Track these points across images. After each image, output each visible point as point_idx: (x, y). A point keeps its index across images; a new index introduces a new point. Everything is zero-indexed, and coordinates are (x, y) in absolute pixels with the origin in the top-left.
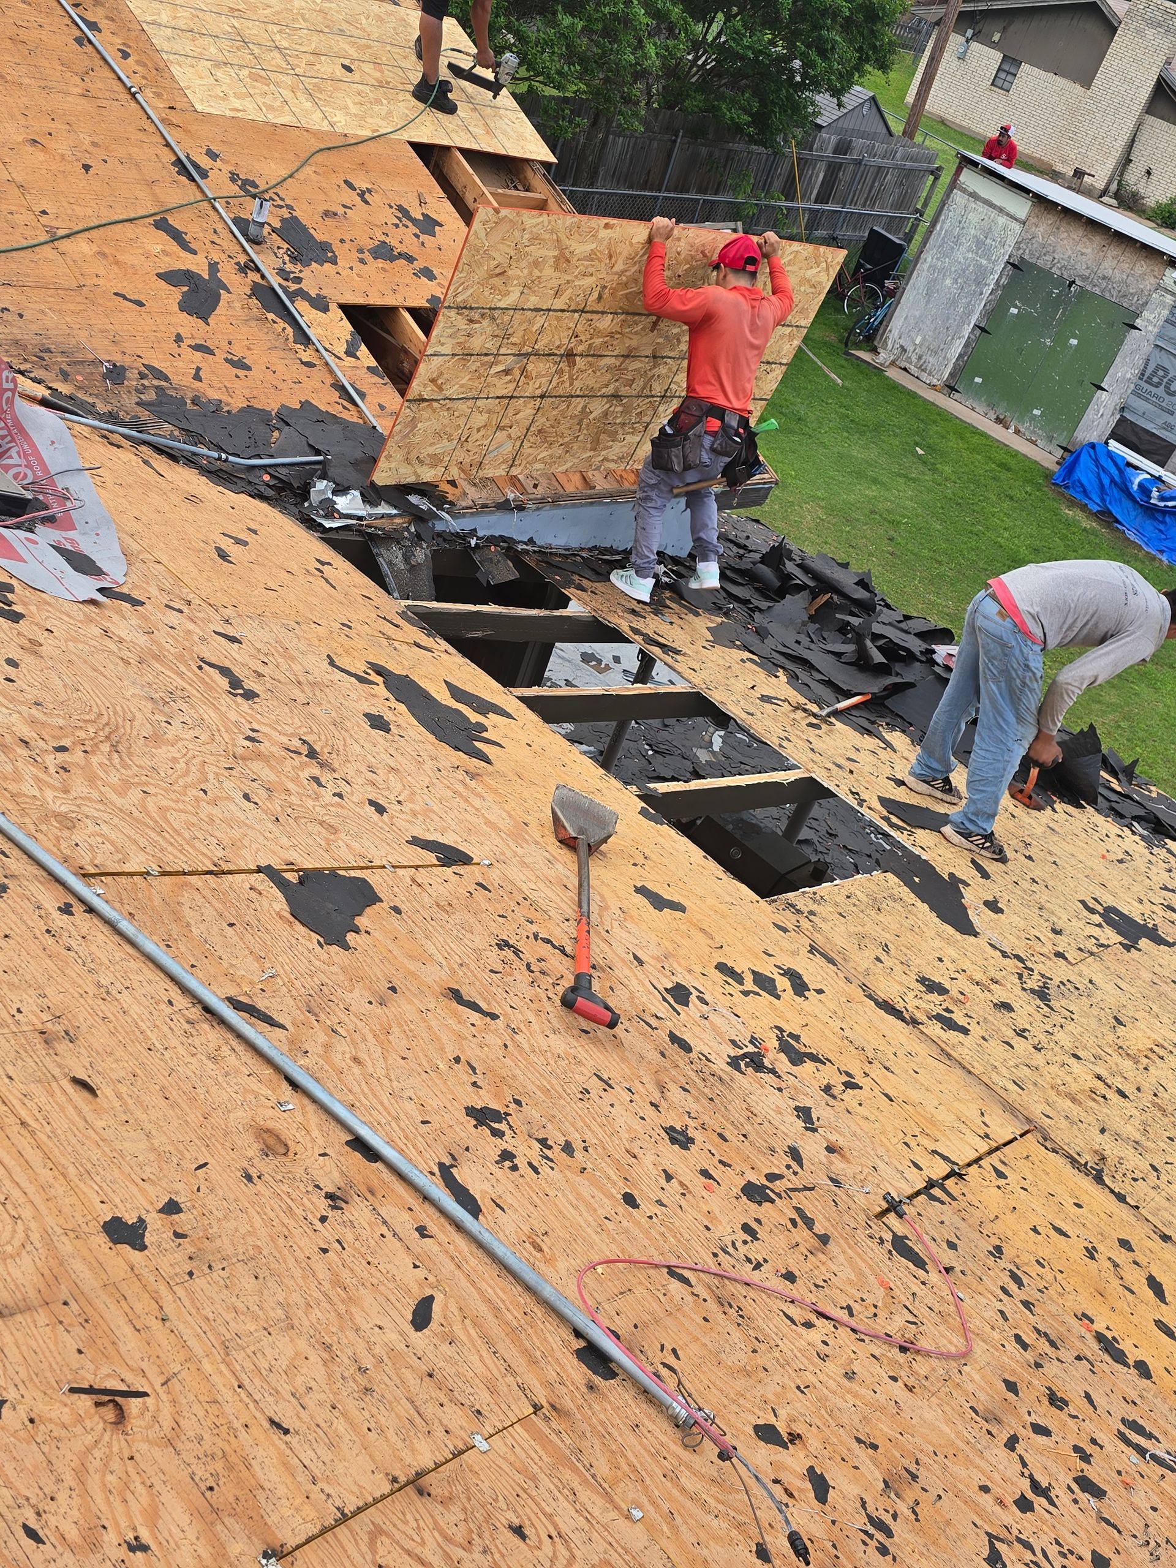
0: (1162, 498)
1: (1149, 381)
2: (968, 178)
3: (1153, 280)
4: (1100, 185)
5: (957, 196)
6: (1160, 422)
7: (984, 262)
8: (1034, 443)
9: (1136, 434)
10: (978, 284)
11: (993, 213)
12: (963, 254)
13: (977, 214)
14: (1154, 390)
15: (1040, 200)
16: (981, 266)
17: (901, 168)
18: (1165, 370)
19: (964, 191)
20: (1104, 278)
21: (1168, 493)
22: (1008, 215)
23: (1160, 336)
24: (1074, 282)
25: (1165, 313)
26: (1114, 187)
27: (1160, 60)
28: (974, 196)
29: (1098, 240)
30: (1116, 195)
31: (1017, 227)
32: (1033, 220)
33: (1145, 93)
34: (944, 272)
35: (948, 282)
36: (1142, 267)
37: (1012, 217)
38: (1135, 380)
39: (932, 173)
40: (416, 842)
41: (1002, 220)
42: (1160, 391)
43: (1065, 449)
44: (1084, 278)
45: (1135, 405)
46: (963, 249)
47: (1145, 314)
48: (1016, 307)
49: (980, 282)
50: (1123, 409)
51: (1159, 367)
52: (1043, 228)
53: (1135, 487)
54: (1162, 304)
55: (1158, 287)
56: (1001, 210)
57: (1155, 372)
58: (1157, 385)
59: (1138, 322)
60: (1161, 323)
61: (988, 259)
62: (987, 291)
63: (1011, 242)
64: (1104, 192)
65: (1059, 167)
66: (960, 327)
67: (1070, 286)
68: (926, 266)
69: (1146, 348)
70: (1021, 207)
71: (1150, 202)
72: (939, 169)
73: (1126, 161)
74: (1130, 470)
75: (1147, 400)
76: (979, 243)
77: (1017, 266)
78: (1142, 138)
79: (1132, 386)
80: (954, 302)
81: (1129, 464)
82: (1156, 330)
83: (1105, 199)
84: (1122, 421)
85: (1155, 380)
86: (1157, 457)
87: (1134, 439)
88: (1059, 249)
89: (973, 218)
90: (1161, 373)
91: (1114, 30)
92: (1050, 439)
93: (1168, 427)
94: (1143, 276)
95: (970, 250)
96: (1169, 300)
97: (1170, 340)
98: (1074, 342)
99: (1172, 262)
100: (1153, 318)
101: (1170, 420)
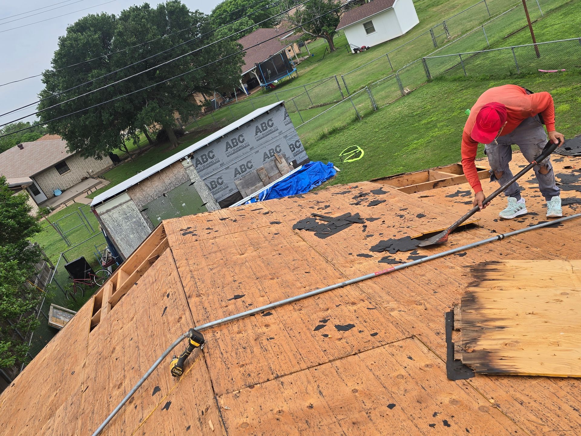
2: (99, 210)
3: (182, 169)
5: (102, 217)
6: (228, 192)
7: (134, 220)
9: (227, 201)
10: (140, 226)
11: (120, 208)
12: (126, 226)
13: (115, 214)
15: (129, 189)
16: (135, 222)
18: (213, 181)
19: (103, 213)
20: (170, 184)
22: (124, 203)
23: (201, 177)
24: (164, 194)
25: (195, 171)
28: (108, 211)
31: (131, 202)
32: (133, 196)
34: (127, 236)
35: (131, 236)
36: (175, 170)
37: (126, 202)
38: (210, 192)
41: (124, 206)
42: (218, 186)
44: (166, 190)
45: (218, 197)
46: (124, 225)
47: (191, 178)
48: (158, 217)
50: (216, 201)
52: (139, 194)
54: (192, 171)
55: (186, 169)
56: (121, 205)
57: (212, 185)
58: (216, 186)
59: (192, 181)
60: (197, 175)
61: (135, 218)
62: (145, 224)
63: (134, 207)
67: (164, 196)
68: (120, 241)
69: (202, 183)
70: (126, 197)
75: (218, 192)
76: (127, 218)
77: (144, 210)
79: (211, 194)
82: (199, 177)
84: (220, 203)
86: (238, 199)
87: (228, 203)
88: (149, 193)
90: (213, 183)
93: (231, 190)
94: (179, 172)
95: (126, 222)
96: (192, 168)
97: (205, 175)
98: (184, 204)
99: (183, 159)
100: (194, 176)
101: (229, 188)
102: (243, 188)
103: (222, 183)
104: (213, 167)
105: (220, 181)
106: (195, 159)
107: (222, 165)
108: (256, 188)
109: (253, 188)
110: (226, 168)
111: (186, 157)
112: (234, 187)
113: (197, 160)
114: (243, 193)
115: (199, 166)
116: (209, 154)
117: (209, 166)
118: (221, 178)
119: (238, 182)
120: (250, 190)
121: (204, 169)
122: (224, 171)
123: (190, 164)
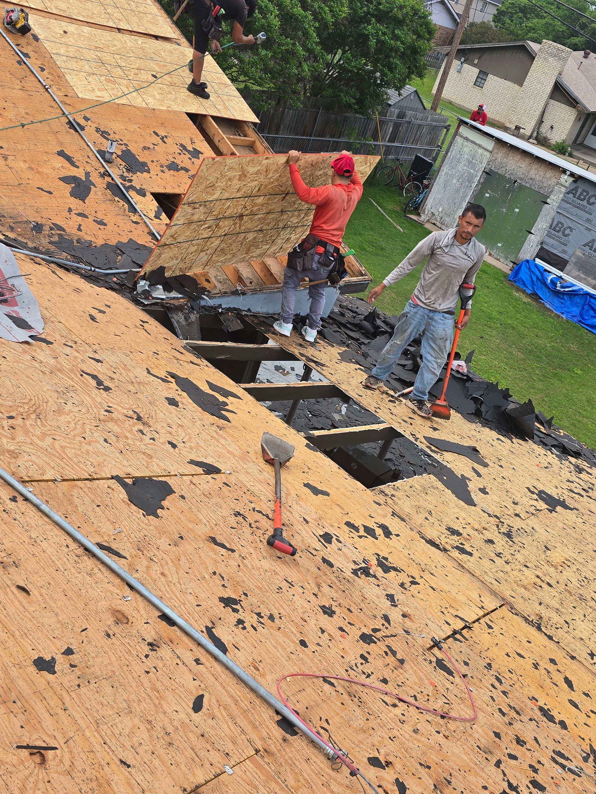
0: (562, 287)
1: (554, 229)
2: (463, 130)
3: (555, 180)
4: (528, 133)
5: (458, 138)
6: (560, 249)
7: (472, 171)
8: (498, 260)
9: (549, 256)
10: (469, 182)
11: (476, 147)
12: (461, 167)
13: (468, 148)
14: (557, 233)
15: (499, 141)
16: (471, 173)
17: (430, 125)
18: (562, 224)
19: (462, 136)
20: (531, 179)
21: (565, 284)
22: (483, 148)
23: (559, 207)
24: (516, 181)
25: (562, 196)
26: (535, 134)
27: (556, 73)
28: (466, 139)
29: (528, 160)
30: (536, 139)
31: (488, 154)
32: (496, 151)
33: (549, 88)
34: (452, 176)
35: (455, 181)
36: (550, 173)
37: (485, 149)
38: (548, 229)
39: (446, 128)
40: (192, 462)
41: (480, 151)
42: (560, 234)
43: (514, 263)
44: (521, 179)
45: (548, 241)
46: (461, 165)
47: (552, 196)
48: (488, 193)
49: (470, 181)
50: (542, 243)
51: (559, 222)
52: (500, 155)
53: (549, 281)
54: (560, 192)
55: (558, 183)
56: (480, 146)
57: (557, 225)
58: (558, 231)
59: (548, 201)
60: (559, 201)
61: (474, 170)
62: (474, 185)
63: (485, 161)
64: (530, 137)
65: (508, 125)
66: (460, 204)
67: (514, 183)
68: (443, 173)
69: (553, 213)
70: (490, 145)
71: (553, 142)
72: (449, 126)
73: (541, 122)
74: (546, 273)
75: (553, 239)
76: (470, 162)
77: (488, 173)
78: (548, 111)
79: (546, 232)
80: (457, 191)
81: (545, 270)
82: (557, 204)
83: (531, 140)
84: (542, 249)
85: (557, 229)
86: (559, 267)
87: (547, 258)
88: (509, 165)
89: (466, 150)
90: (560, 225)
91: (533, 58)
92: (507, 258)
93: (564, 252)
94: (550, 178)
95: (465, 165)
96: (563, 189)
97: (564, 209)
98: (517, 210)
99: (564, 171)
100: (555, 200)
101: (565, 248)
102: (575, 264)
103: (567, 235)
104: (580, 212)
105: (567, 232)
106: (575, 185)
107: (588, 220)
108: (585, 279)
109: (583, 276)
110: (587, 229)
111: (568, 173)
112: (570, 252)
113: (576, 189)
114: (568, 267)
115: (571, 196)
116: (592, 196)
117: (578, 207)
118: (571, 231)
119: (579, 253)
120: (577, 273)
121: (570, 203)
122: (582, 229)
123: (567, 184)
